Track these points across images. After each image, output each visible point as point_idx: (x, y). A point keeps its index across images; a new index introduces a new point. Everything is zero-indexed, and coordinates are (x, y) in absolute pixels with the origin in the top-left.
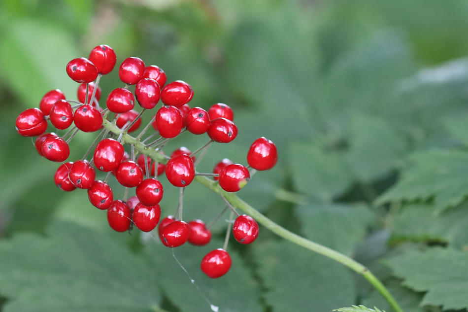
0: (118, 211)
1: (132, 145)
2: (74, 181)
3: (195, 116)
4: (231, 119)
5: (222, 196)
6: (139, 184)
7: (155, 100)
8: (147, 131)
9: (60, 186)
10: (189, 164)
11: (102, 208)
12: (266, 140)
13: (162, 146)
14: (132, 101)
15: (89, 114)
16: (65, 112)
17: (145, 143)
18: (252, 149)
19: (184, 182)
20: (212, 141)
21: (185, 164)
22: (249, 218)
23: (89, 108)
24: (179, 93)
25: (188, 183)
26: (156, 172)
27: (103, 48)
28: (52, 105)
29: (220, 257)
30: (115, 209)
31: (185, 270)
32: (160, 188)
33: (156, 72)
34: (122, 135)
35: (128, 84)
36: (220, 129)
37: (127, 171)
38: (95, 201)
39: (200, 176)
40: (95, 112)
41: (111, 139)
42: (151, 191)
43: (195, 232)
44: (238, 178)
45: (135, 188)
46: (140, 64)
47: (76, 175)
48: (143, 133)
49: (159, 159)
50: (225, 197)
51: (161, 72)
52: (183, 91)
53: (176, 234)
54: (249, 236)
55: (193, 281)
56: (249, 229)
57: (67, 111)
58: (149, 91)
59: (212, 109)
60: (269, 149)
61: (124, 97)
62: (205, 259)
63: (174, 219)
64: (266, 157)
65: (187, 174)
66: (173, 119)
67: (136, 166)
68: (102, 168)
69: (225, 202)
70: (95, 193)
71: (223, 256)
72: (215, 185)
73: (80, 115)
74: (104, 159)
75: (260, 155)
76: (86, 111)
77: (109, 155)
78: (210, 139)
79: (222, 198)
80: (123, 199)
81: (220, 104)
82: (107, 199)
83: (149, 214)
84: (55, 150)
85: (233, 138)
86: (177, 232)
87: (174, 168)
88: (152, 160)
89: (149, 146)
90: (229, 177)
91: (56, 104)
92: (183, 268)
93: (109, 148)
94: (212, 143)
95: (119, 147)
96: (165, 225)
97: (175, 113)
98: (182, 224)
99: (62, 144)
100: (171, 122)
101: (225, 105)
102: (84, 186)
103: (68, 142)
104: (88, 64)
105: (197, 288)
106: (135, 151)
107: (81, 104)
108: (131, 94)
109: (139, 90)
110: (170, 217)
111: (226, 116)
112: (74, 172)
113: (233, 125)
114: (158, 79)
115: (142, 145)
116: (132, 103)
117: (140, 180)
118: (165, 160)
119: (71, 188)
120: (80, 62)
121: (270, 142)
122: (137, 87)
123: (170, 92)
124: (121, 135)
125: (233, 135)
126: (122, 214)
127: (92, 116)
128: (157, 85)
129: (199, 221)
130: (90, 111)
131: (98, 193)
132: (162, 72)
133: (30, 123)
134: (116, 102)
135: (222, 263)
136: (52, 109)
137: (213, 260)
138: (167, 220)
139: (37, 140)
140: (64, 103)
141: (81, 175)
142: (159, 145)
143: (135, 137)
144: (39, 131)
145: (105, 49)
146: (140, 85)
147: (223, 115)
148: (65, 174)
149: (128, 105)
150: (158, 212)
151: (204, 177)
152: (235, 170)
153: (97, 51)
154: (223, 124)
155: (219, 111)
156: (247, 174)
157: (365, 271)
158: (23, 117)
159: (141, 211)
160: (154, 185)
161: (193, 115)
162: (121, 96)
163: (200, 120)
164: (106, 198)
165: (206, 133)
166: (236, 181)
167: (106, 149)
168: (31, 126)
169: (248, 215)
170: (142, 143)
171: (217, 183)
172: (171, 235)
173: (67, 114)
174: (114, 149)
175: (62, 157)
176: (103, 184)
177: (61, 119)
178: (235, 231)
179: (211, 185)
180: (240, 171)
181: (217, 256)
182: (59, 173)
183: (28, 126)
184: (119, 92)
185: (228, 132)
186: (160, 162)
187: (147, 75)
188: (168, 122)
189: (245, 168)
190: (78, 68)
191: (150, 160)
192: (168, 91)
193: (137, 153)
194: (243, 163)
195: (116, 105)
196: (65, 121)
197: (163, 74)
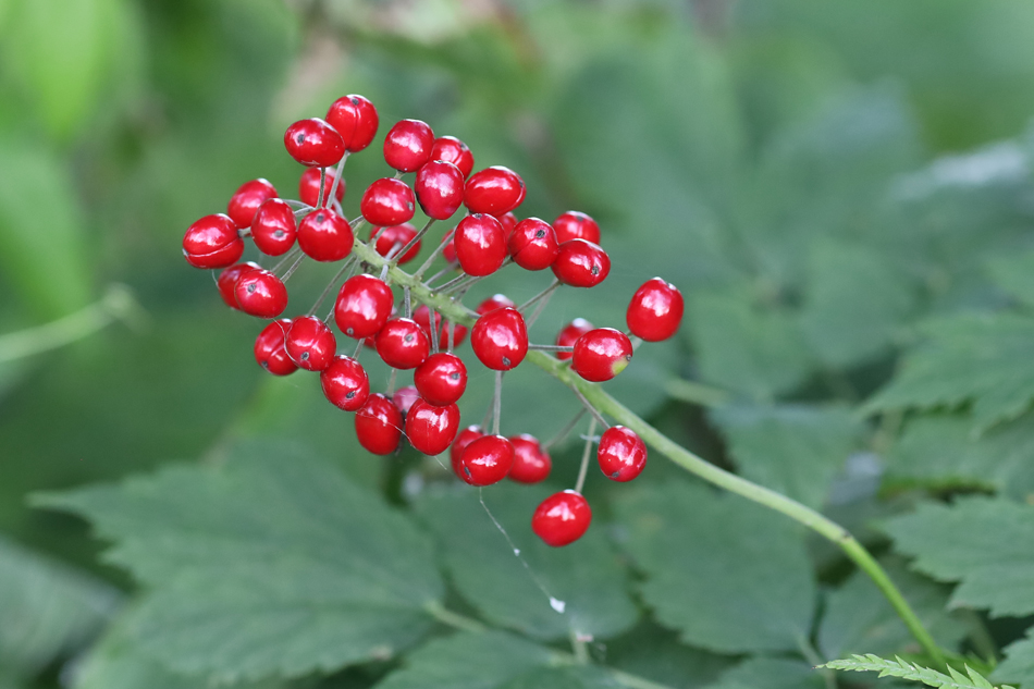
0: (376, 413)
1: (406, 288)
2: (296, 356)
3: (530, 234)
4: (596, 241)
5: (576, 389)
6: (421, 363)
7: (452, 203)
8: (434, 262)
9: (265, 366)
10: (517, 326)
11: (349, 408)
12: (664, 283)
13: (463, 292)
14: (411, 204)
15: (329, 227)
16: (281, 221)
17: (430, 285)
18: (636, 301)
19: (507, 362)
20: (560, 283)
21: (510, 325)
22: (628, 432)
23: (328, 216)
24: (499, 189)
25: (514, 364)
26: (451, 342)
27: (354, 101)
28: (255, 209)
29: (569, 506)
30: (371, 411)
31: (503, 531)
32: (462, 370)
33: (453, 148)
34: (387, 269)
35: (401, 170)
36: (577, 261)
37: (398, 339)
38: (334, 394)
39: (536, 351)
40: (339, 223)
41: (368, 276)
42: (443, 377)
43: (520, 458)
44: (610, 355)
45: (413, 370)
46: (425, 132)
47: (299, 343)
48: (426, 266)
49: (456, 317)
50: (581, 391)
51: (463, 149)
52: (506, 186)
53: (488, 461)
54: (629, 467)
55: (517, 551)
56: (629, 453)
57: (284, 220)
58: (443, 186)
59: (559, 222)
60: (669, 301)
61: (395, 196)
62: (540, 509)
63: (481, 432)
64: (663, 317)
65: (513, 346)
66: (487, 240)
67: (416, 328)
68: (350, 330)
69: (582, 401)
70: (335, 379)
71: (575, 504)
72: (562, 368)
73: (311, 229)
74: (355, 313)
75: (652, 312)
76: (322, 220)
77: (364, 306)
78: (556, 280)
79: (575, 392)
80: (386, 392)
81: (573, 213)
82: (358, 391)
83: (438, 422)
84: (260, 295)
85: (602, 278)
86: (489, 457)
87: (489, 333)
88: (443, 318)
89: (439, 291)
90: (593, 352)
91: (263, 207)
92: (499, 527)
93: (364, 294)
94: (559, 286)
95: (383, 291)
96: (465, 444)
97: (492, 227)
98: (500, 441)
99: (271, 284)
100: (484, 244)
101: (584, 215)
102: (315, 364)
103: (284, 279)
104: (327, 130)
105: (526, 565)
106: (412, 301)
107: (310, 207)
108: (408, 191)
109: (424, 182)
110: (473, 429)
111: (587, 236)
112: (296, 339)
113: (601, 253)
114: (458, 162)
115: (424, 290)
116: (411, 208)
117: (424, 355)
118: (469, 318)
119: (287, 368)
120: (311, 127)
121: (671, 287)
122: (418, 176)
123: (481, 188)
124: (385, 268)
125: (601, 273)
126: (384, 419)
127: (335, 231)
128: (458, 173)
129: (527, 437)
130: (329, 221)
131: (340, 380)
132: (466, 148)
133: (210, 242)
134: (380, 205)
135: (573, 517)
136: (255, 217)
137: (555, 512)
138: (467, 434)
139: (221, 275)
140: (278, 204)
141: (309, 344)
142: (458, 290)
143: (411, 273)
144: (228, 258)
145: (357, 103)
146: (424, 172)
147: (580, 234)
148: (277, 341)
149: (402, 210)
150: (454, 418)
151: (542, 352)
152: (604, 340)
153: (341, 107)
154: (582, 249)
155: (572, 227)
156: (627, 348)
157: (846, 536)
158: (197, 231)
159: (421, 415)
160: (450, 365)
161: (526, 233)
162: (390, 193)
163: (540, 243)
164: (356, 389)
165: (549, 269)
166: (606, 361)
167: (359, 296)
168: (211, 249)
169: (625, 426)
170: (425, 285)
171: (567, 364)
172: (479, 462)
173: (285, 225)
174: (374, 294)
175: (274, 309)
176: (350, 363)
177: (273, 236)
178: (600, 457)
179: (554, 368)
180: (613, 341)
181: (565, 504)
182: (263, 339)
183: (207, 249)
184: (386, 186)
185: (592, 267)
186: (459, 321)
187: (437, 155)
188: (478, 245)
189: (623, 336)
190: (308, 139)
191: (439, 317)
192: (478, 186)
193: (415, 304)
194: (618, 326)
195: (379, 210)
196: (280, 239)
197: (468, 153)
